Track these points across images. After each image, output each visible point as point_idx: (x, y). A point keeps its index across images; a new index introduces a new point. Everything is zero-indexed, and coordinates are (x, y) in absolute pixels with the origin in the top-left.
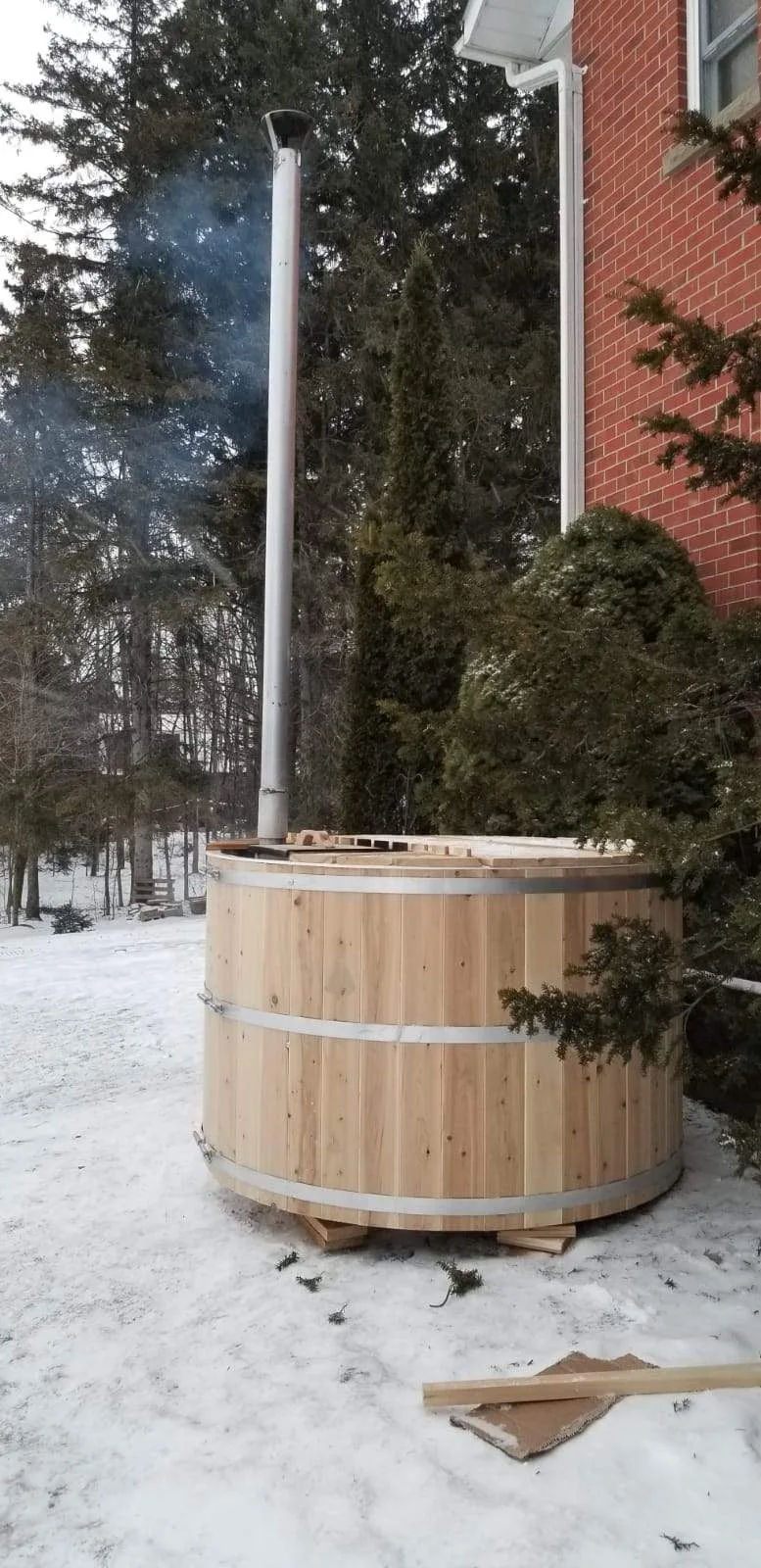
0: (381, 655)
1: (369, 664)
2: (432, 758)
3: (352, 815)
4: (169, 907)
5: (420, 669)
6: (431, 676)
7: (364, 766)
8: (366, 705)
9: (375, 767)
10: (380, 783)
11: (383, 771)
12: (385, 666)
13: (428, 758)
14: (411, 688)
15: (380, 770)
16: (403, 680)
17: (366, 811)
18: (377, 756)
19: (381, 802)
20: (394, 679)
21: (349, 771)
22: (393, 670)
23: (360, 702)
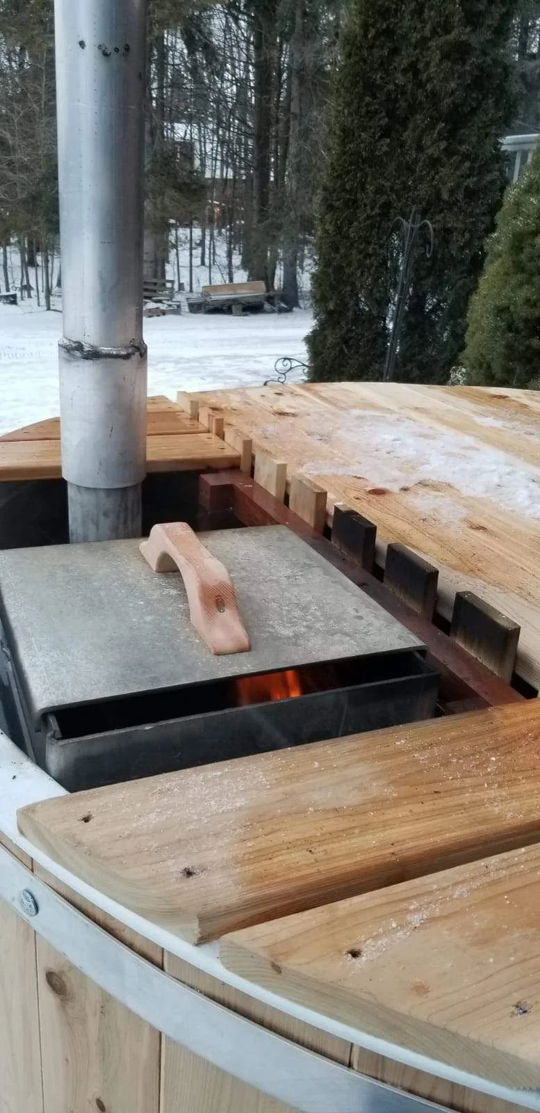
0: (389, 33)
1: (372, 47)
2: (445, 196)
3: (330, 270)
4: (170, 306)
5: (445, 57)
6: (457, 67)
7: (353, 204)
8: (363, 111)
9: (365, 205)
10: (372, 226)
11: (377, 211)
12: (395, 51)
13: (438, 195)
14: (429, 87)
15: (372, 209)
16: (416, 72)
17: (349, 265)
18: (370, 188)
19: (368, 256)
20: (405, 71)
21: (330, 207)
22: (403, 61)
23: (355, 106)
